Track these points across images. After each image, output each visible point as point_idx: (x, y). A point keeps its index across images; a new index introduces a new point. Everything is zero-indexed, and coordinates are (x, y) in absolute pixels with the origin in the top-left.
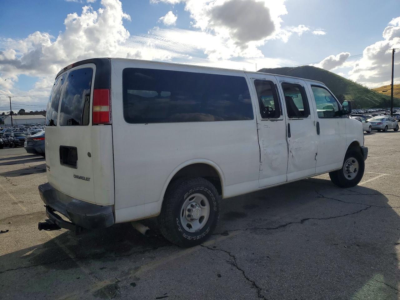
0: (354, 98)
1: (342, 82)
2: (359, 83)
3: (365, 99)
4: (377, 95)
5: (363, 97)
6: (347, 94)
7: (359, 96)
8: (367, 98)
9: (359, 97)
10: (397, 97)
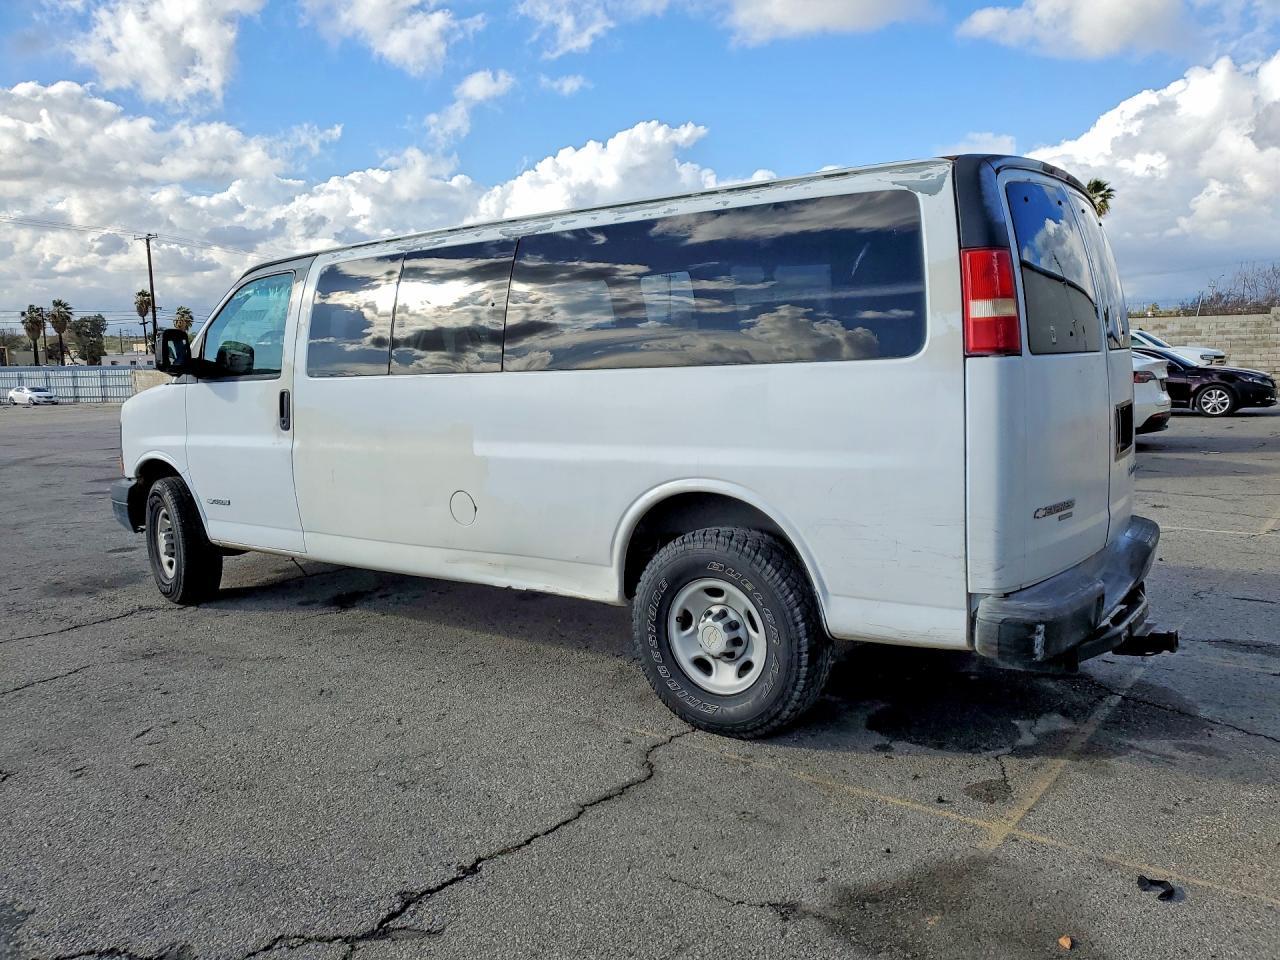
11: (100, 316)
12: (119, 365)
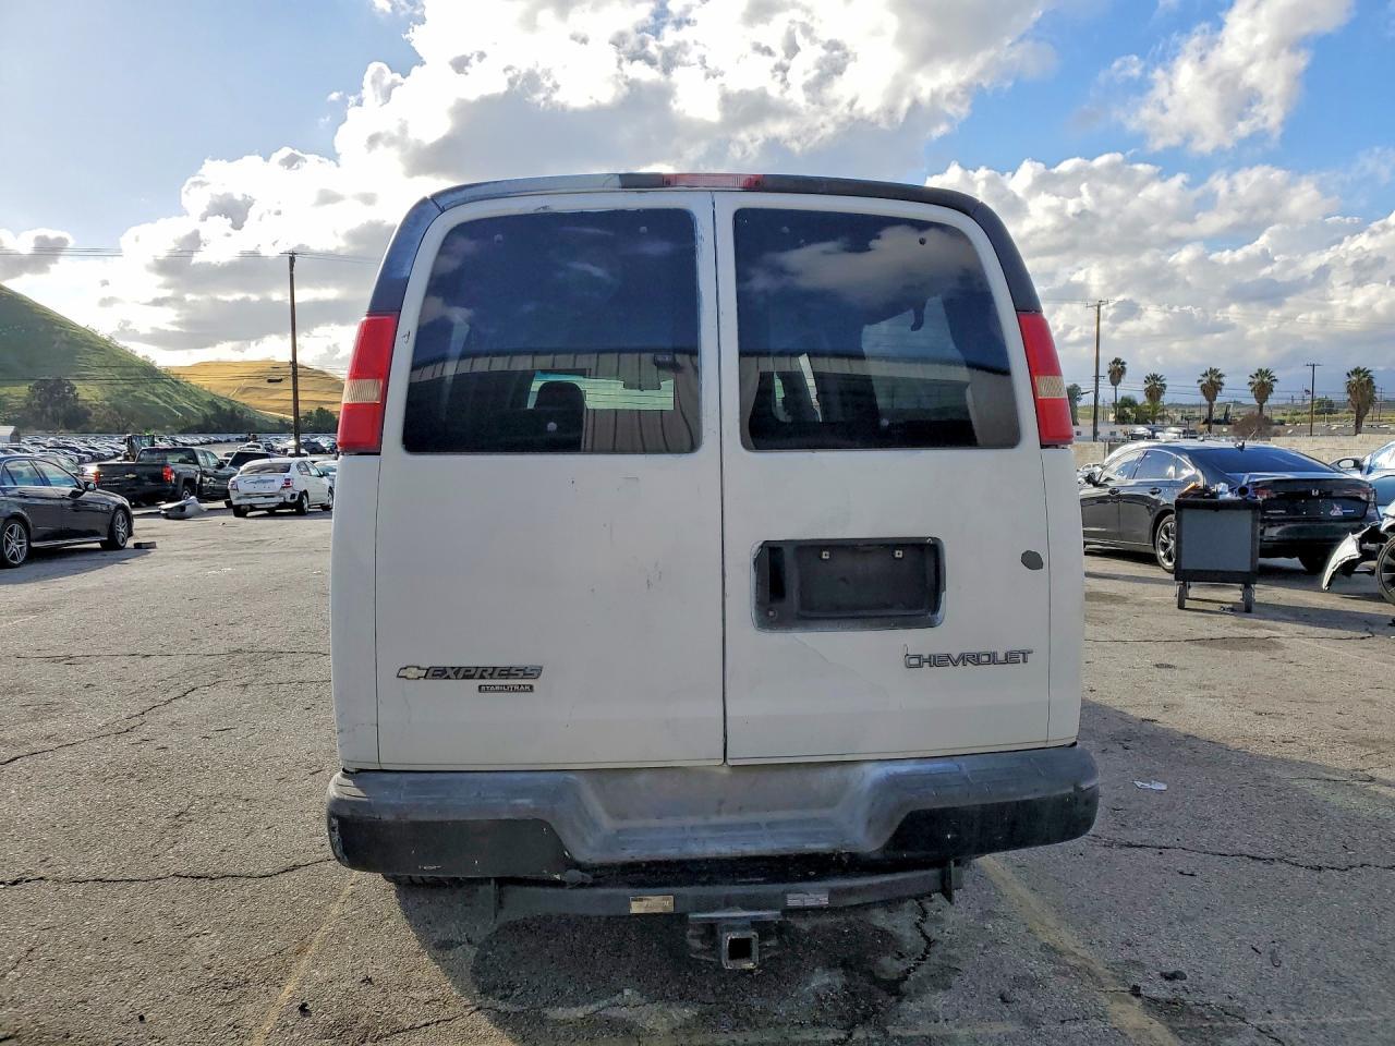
0: (108, 394)
1: (60, 332)
2: (122, 343)
3: (149, 402)
4: (186, 392)
5: (140, 392)
6: (82, 379)
7: (126, 387)
8: (157, 400)
9: (126, 392)
10: (246, 402)
11: (1076, 386)
12: (1083, 435)
